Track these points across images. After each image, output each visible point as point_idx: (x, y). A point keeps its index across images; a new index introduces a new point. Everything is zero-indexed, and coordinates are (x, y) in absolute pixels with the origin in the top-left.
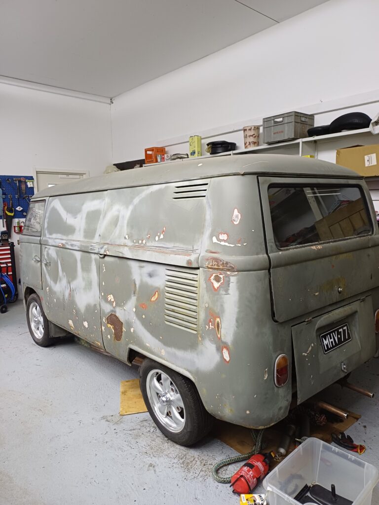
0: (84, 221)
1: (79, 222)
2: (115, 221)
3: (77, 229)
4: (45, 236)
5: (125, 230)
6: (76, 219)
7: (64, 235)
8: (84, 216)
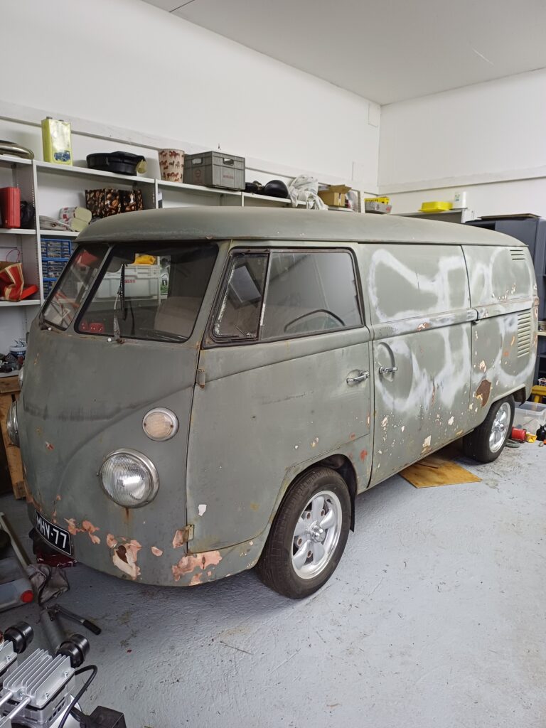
0: (447, 283)
1: (439, 287)
2: (482, 281)
3: (440, 296)
4: (377, 321)
5: (491, 289)
6: (434, 283)
7: (421, 310)
8: (446, 277)
